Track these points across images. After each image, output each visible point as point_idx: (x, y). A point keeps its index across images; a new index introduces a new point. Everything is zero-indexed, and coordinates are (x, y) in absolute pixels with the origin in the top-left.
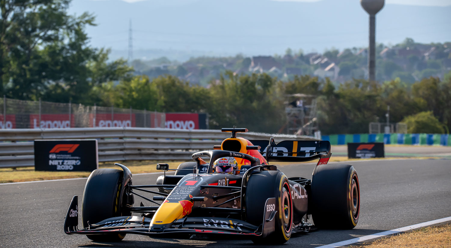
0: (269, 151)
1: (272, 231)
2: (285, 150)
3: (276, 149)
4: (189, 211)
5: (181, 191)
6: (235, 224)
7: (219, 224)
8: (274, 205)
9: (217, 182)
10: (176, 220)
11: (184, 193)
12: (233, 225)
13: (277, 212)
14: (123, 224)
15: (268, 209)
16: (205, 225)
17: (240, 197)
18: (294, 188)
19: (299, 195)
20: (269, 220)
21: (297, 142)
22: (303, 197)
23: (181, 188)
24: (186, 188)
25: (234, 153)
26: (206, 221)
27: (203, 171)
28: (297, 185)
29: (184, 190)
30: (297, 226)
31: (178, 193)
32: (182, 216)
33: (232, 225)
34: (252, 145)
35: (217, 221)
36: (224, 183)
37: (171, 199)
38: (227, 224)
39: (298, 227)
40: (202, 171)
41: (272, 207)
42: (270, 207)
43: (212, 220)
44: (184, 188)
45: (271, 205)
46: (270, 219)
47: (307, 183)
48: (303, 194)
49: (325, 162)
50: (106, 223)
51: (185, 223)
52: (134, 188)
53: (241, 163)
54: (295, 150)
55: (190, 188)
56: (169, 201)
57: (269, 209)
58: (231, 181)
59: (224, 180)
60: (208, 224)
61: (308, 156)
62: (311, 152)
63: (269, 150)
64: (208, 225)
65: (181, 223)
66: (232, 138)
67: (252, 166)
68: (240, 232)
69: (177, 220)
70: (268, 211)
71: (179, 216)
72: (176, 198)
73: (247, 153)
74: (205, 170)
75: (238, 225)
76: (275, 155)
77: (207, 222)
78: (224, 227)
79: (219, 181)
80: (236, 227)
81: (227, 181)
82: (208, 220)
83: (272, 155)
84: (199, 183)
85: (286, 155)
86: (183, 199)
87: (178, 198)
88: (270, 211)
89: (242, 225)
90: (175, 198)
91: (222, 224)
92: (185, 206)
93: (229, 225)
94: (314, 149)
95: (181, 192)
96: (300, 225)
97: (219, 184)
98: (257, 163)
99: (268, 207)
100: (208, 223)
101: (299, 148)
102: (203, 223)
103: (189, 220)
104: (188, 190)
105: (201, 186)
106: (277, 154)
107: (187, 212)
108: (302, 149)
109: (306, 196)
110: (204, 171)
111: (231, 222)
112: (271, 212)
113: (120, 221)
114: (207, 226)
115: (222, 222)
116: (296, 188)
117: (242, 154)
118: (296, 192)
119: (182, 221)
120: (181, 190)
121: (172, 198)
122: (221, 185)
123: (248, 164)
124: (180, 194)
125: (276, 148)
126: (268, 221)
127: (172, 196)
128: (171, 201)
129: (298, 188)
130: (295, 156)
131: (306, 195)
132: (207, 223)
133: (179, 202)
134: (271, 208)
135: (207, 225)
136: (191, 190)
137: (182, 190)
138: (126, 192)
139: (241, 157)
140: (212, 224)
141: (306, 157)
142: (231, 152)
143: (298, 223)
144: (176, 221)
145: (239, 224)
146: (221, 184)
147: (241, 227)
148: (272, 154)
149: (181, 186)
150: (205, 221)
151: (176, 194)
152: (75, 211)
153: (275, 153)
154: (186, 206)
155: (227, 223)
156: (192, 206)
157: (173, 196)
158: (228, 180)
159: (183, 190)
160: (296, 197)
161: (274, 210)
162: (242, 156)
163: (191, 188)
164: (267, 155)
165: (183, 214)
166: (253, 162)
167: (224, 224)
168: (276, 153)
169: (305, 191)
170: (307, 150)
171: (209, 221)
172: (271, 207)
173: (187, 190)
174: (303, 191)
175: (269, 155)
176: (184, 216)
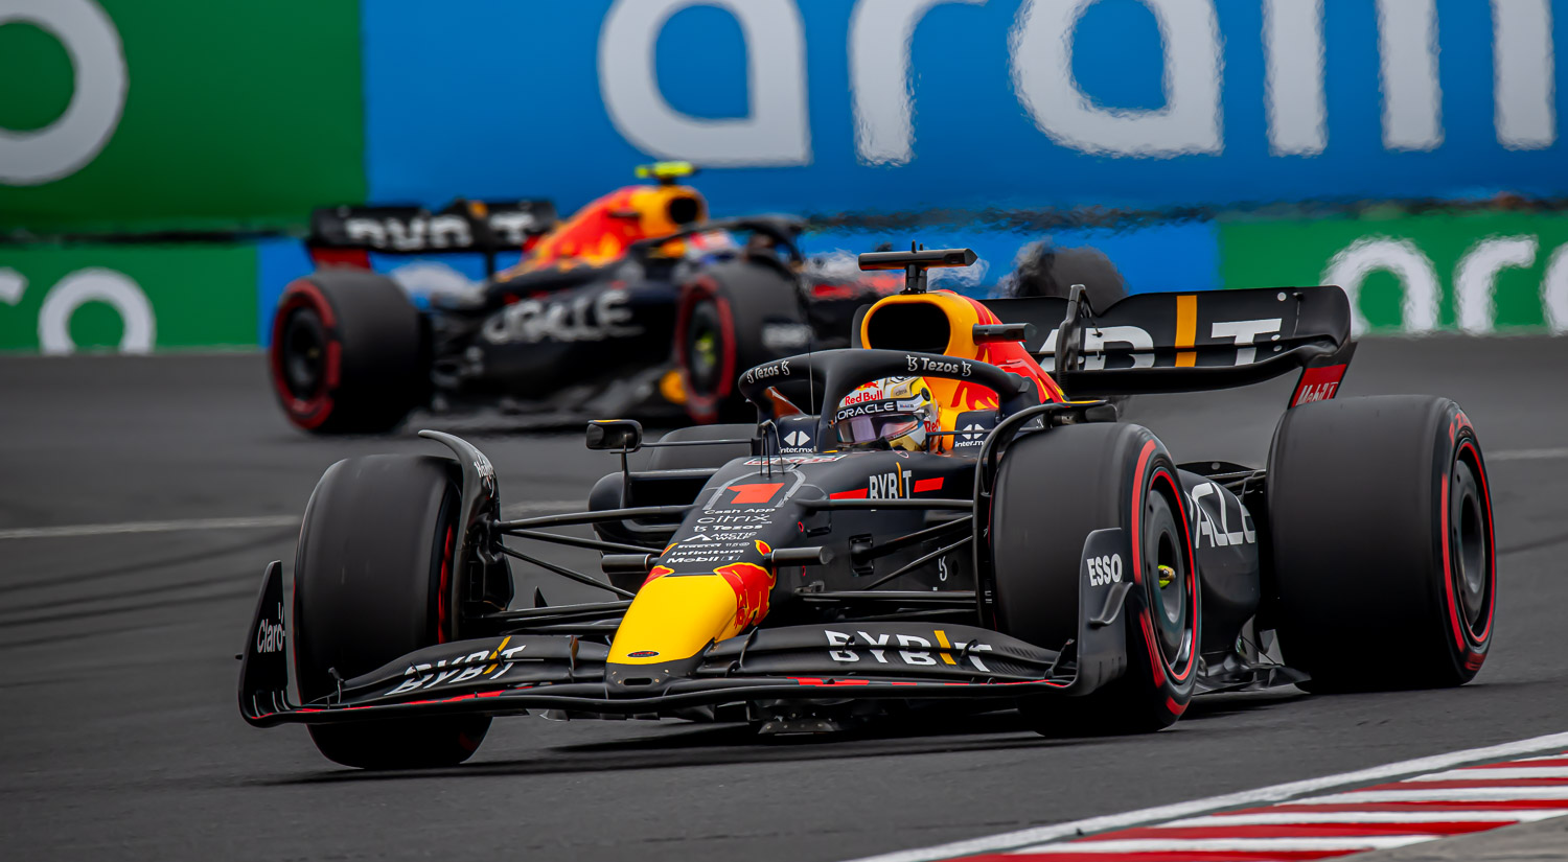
0: (1070, 350)
1: (1116, 665)
2: (1140, 338)
3: (1099, 335)
4: (757, 609)
5: (717, 528)
6: (960, 646)
7: (892, 650)
8: (1116, 558)
9: (862, 486)
10: (712, 643)
11: (732, 537)
12: (953, 652)
13: (1131, 588)
14: (484, 670)
15: (1095, 577)
16: (835, 656)
17: (971, 541)
18: (1196, 500)
19: (1221, 531)
20: (1100, 619)
21: (1195, 297)
22: (1235, 539)
23: (717, 516)
24: (736, 514)
25: (926, 360)
26: (838, 639)
27: (790, 447)
28: (1205, 488)
29: (730, 523)
30: (1213, 671)
31: (706, 539)
32: (732, 630)
33: (945, 651)
34: (996, 324)
35: (884, 639)
36: (893, 490)
37: (681, 560)
38: (925, 649)
39: (1219, 675)
40: (786, 445)
41: (1109, 566)
42: (1101, 567)
43: (864, 635)
44: (730, 514)
45: (1106, 558)
46: (1108, 616)
47: (1250, 485)
48: (1234, 526)
49: (1327, 385)
50: (410, 671)
51: (751, 655)
52: (508, 529)
53: (956, 403)
54: (1185, 336)
55: (751, 514)
56: (672, 571)
57: (1097, 574)
58: (920, 479)
59: (892, 476)
60: (847, 652)
61: (1245, 360)
62: (1262, 345)
63: (1070, 342)
64: (849, 656)
65: (736, 656)
66: (906, 292)
67: (1004, 411)
68: (982, 678)
69: (714, 644)
70: (1094, 583)
71: (723, 630)
72: (703, 556)
73: (980, 356)
74: (800, 444)
75: (971, 648)
76: (1095, 365)
77: (844, 644)
78: (914, 659)
79: (873, 479)
80: (962, 657)
81: (904, 480)
82: (847, 637)
83: (1083, 365)
84: (790, 494)
85: (1144, 363)
86: (731, 558)
87: (708, 556)
88: (1101, 584)
89: (988, 648)
90: (698, 556)
91: (904, 649)
92: (744, 586)
93: (935, 651)
94: (1273, 325)
95: (717, 532)
96: (1229, 664)
97: (874, 493)
98: (1025, 400)
99: (1093, 567)
100: (848, 647)
101: (1203, 327)
102: (825, 649)
103: (769, 639)
104: (749, 523)
105: (799, 504)
106: (1104, 357)
107: (752, 613)
108: (1220, 330)
109: (1251, 537)
110: (796, 446)
111: (942, 639)
112: (1106, 588)
113: (469, 660)
114: (842, 662)
115: (904, 640)
116: (1203, 499)
117: (959, 362)
118: (1204, 519)
119: (740, 645)
120: (718, 524)
121: (686, 557)
122: (880, 497)
123: (987, 405)
124: (714, 541)
125: (1100, 330)
126: (1095, 626)
127: (683, 550)
128: (681, 570)
129: (1210, 502)
130: (1186, 362)
131: (1249, 530)
132: (842, 650)
133: (715, 571)
134: (1104, 573)
135: (841, 655)
136: (759, 522)
137: (721, 523)
138: (478, 551)
139: (958, 375)
140: (864, 649)
141: (1237, 364)
142: (911, 358)
143: (1221, 659)
144: (712, 648)
145: (974, 643)
146: (879, 492)
147: (983, 656)
148: (1080, 360)
149: (715, 507)
150: (833, 642)
151: (700, 541)
152: (275, 627)
153: (1093, 353)
154: (745, 588)
155: (925, 643)
156: (770, 588)
157: (688, 550)
158: (907, 474)
159: (725, 525)
160: (1205, 539)
161: (1117, 579)
162: (961, 368)
163: (759, 514)
164: (1061, 365)
165: (739, 622)
166: (1009, 395)
167: (914, 648)
168: (1101, 353)
169: (1244, 513)
170: (1244, 331)
171: (852, 640)
172: (1104, 566)
173: (741, 522)
174: (1233, 513)
175: (1071, 367)
176: (740, 627)
